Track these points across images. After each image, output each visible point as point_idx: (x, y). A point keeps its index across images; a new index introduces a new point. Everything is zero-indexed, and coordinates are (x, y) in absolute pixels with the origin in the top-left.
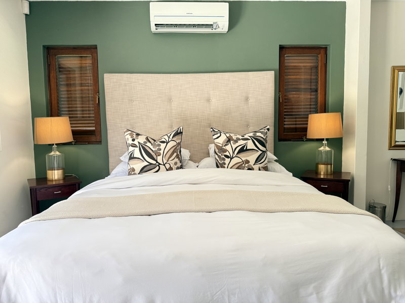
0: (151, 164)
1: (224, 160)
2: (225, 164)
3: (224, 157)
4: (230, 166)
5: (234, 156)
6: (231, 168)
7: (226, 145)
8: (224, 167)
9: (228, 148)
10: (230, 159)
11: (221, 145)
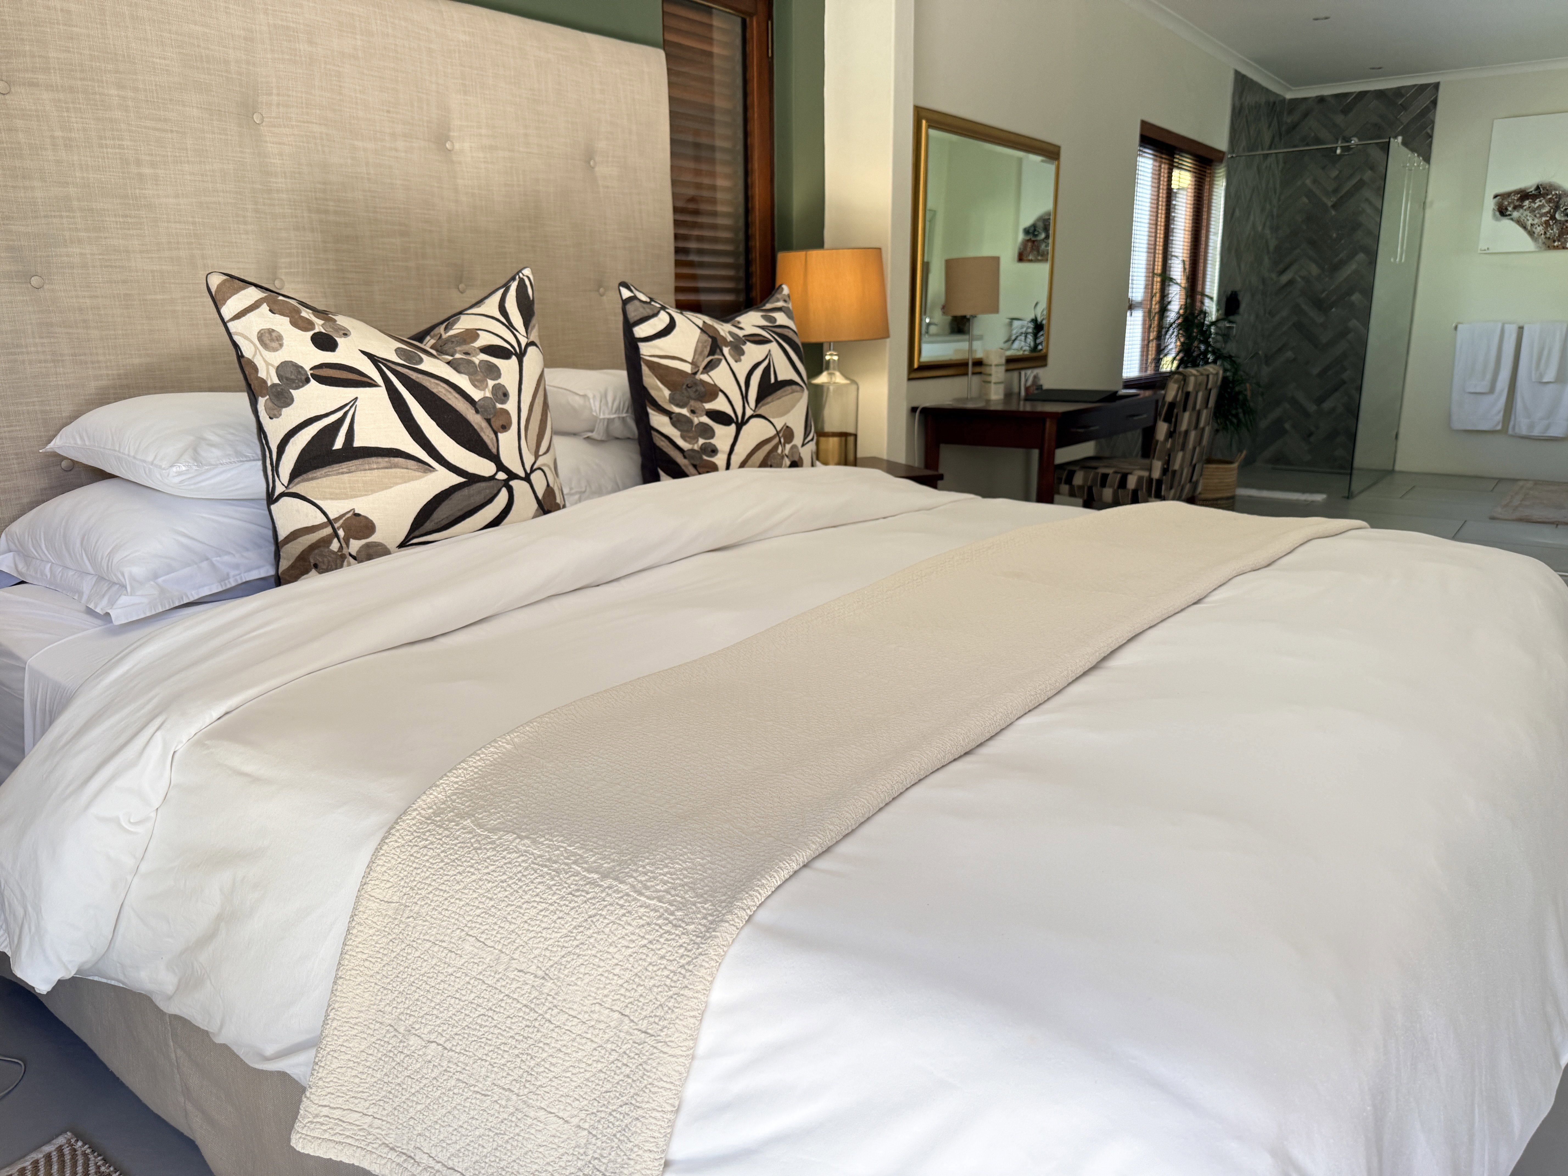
0: (472, 479)
1: (708, 432)
2: (714, 451)
3: (705, 419)
4: (736, 459)
5: (749, 413)
6: (743, 465)
7: (710, 366)
8: (714, 468)
9: (720, 376)
10: (733, 427)
11: (687, 368)
